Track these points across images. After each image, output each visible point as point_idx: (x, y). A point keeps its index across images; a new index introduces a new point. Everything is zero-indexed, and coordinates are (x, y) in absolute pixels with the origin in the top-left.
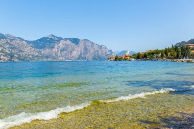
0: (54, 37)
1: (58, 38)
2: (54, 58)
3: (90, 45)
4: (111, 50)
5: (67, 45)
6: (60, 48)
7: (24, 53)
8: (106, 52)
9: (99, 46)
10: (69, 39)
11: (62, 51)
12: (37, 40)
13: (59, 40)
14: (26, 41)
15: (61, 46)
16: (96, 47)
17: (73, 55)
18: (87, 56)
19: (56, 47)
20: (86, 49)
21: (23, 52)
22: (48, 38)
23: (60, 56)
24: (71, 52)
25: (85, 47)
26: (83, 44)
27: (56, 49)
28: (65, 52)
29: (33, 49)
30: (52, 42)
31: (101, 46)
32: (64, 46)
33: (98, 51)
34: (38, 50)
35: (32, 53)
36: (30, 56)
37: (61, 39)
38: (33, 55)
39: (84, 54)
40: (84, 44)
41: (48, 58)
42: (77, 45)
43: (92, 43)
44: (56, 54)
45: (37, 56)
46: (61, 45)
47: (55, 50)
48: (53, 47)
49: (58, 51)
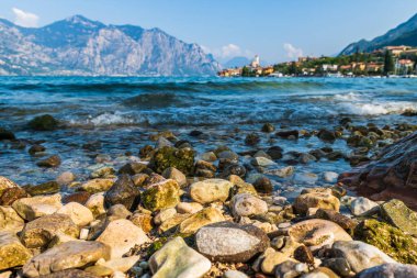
0: (85, 20)
1: (93, 23)
2: (87, 70)
3: (167, 41)
4: (210, 55)
5: (116, 40)
6: (101, 47)
7: (17, 56)
8: (200, 59)
9: (185, 44)
10: (119, 27)
11: (104, 53)
12: (46, 27)
13: (97, 30)
14: (18, 27)
15: (101, 43)
16: (179, 46)
17: (128, 63)
18: (159, 65)
19: (90, 43)
20: (156, 51)
21: (16, 53)
22: (69, 23)
23: (100, 66)
24: (125, 58)
25: (155, 47)
26: (150, 40)
27: (92, 50)
28: (110, 57)
29: (38, 48)
30: (81, 33)
31: (191, 46)
32: (108, 43)
33: (183, 56)
34: (50, 50)
35: (36, 56)
36: (33, 64)
37: (101, 26)
38: (39, 62)
39: (154, 61)
40: (154, 40)
41: (72, 68)
42: (136, 40)
43: (171, 38)
44: (92, 59)
45: (47, 64)
46: (101, 40)
47: (88, 51)
48: (84, 45)
49: (95, 53)
